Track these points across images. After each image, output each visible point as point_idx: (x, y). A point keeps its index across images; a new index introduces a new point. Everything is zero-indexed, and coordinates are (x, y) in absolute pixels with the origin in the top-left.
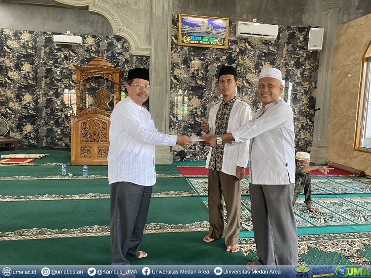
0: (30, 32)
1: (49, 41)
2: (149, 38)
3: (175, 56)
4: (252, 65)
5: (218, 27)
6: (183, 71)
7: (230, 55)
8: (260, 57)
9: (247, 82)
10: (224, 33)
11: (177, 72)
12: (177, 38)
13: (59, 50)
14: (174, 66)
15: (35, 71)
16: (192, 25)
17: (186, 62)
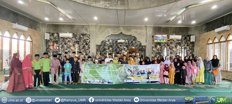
0: (112, 40)
1: (116, 42)
2: (146, 41)
3: (153, 45)
4: (174, 46)
5: (164, 37)
6: (155, 49)
7: (168, 44)
8: (176, 44)
9: (173, 51)
10: (166, 38)
11: (153, 49)
12: (153, 41)
13: (119, 44)
14: (153, 48)
15: (113, 50)
16: (157, 37)
17: (156, 46)
